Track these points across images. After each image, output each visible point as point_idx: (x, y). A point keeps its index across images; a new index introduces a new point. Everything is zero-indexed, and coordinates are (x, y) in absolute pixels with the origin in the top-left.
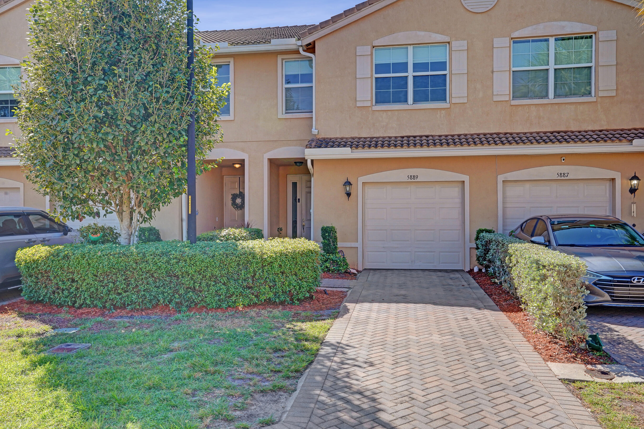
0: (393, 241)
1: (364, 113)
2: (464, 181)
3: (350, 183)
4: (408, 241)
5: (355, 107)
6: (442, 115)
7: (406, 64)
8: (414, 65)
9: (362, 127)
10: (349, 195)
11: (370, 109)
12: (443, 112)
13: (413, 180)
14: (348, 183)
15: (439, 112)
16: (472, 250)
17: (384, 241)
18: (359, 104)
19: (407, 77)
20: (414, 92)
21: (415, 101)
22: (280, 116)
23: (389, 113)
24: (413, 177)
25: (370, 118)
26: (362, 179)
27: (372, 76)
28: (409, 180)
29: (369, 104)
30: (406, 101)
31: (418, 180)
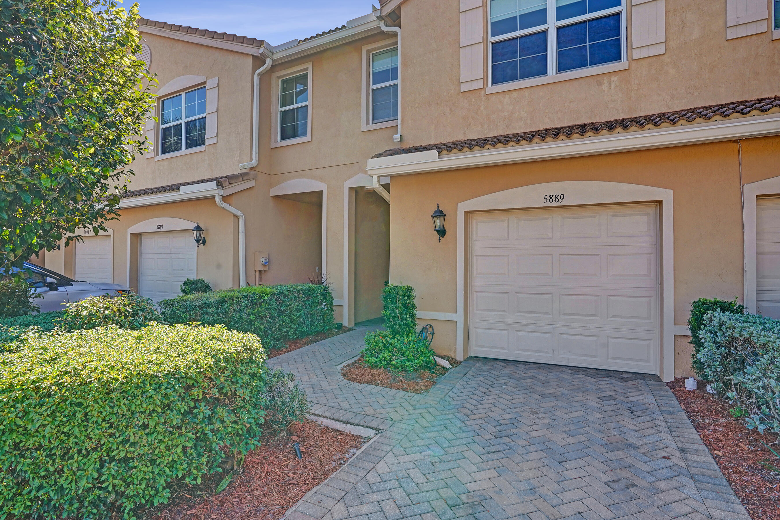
0: (520, 312)
1: (473, 100)
2: (660, 202)
3: (441, 212)
4: (547, 313)
5: (458, 94)
6: (613, 86)
7: (544, 11)
8: (558, 9)
9: (470, 125)
10: (442, 232)
11: (483, 92)
12: (615, 79)
13: (554, 204)
14: (440, 214)
15: (606, 81)
16: (679, 339)
17: (504, 311)
18: (464, 88)
19: (544, 33)
20: (560, 55)
21: (561, 68)
22: (364, 128)
23: (515, 95)
24: (554, 198)
25: (482, 108)
26: (463, 207)
27: (485, 40)
28: (548, 204)
29: (480, 84)
30: (544, 72)
31: (564, 203)
